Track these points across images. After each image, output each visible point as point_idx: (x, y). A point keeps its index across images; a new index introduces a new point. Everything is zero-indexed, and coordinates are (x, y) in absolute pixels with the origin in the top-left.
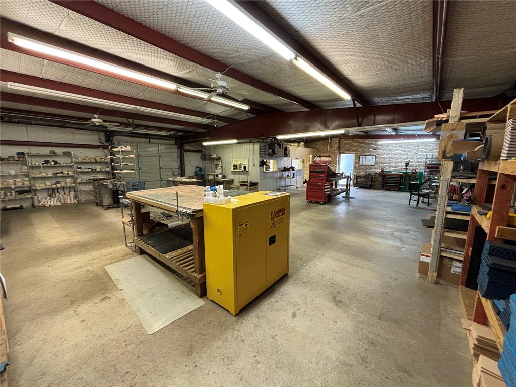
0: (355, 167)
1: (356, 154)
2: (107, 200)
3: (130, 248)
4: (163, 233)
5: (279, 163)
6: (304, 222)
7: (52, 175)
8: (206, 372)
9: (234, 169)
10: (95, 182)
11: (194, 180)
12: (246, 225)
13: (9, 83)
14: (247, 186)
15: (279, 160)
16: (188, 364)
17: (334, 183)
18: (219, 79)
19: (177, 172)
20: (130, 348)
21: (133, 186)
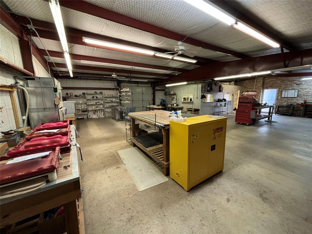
0: (277, 99)
1: (279, 89)
2: (118, 117)
3: (129, 142)
4: (145, 136)
5: (215, 96)
6: (234, 137)
7: (95, 104)
8: (171, 221)
9: (184, 101)
10: (113, 107)
11: (160, 107)
12: (197, 136)
13: (81, 61)
14: (192, 111)
15: (215, 94)
16: (160, 213)
17: (258, 110)
18: (180, 45)
19: (151, 102)
20: (130, 196)
21: (130, 110)
